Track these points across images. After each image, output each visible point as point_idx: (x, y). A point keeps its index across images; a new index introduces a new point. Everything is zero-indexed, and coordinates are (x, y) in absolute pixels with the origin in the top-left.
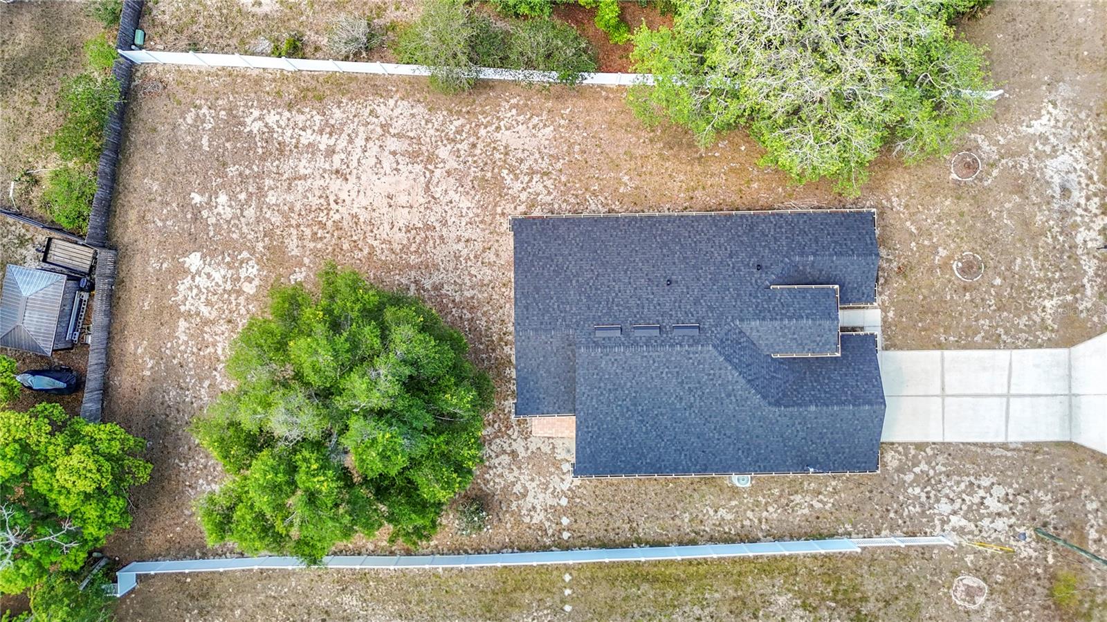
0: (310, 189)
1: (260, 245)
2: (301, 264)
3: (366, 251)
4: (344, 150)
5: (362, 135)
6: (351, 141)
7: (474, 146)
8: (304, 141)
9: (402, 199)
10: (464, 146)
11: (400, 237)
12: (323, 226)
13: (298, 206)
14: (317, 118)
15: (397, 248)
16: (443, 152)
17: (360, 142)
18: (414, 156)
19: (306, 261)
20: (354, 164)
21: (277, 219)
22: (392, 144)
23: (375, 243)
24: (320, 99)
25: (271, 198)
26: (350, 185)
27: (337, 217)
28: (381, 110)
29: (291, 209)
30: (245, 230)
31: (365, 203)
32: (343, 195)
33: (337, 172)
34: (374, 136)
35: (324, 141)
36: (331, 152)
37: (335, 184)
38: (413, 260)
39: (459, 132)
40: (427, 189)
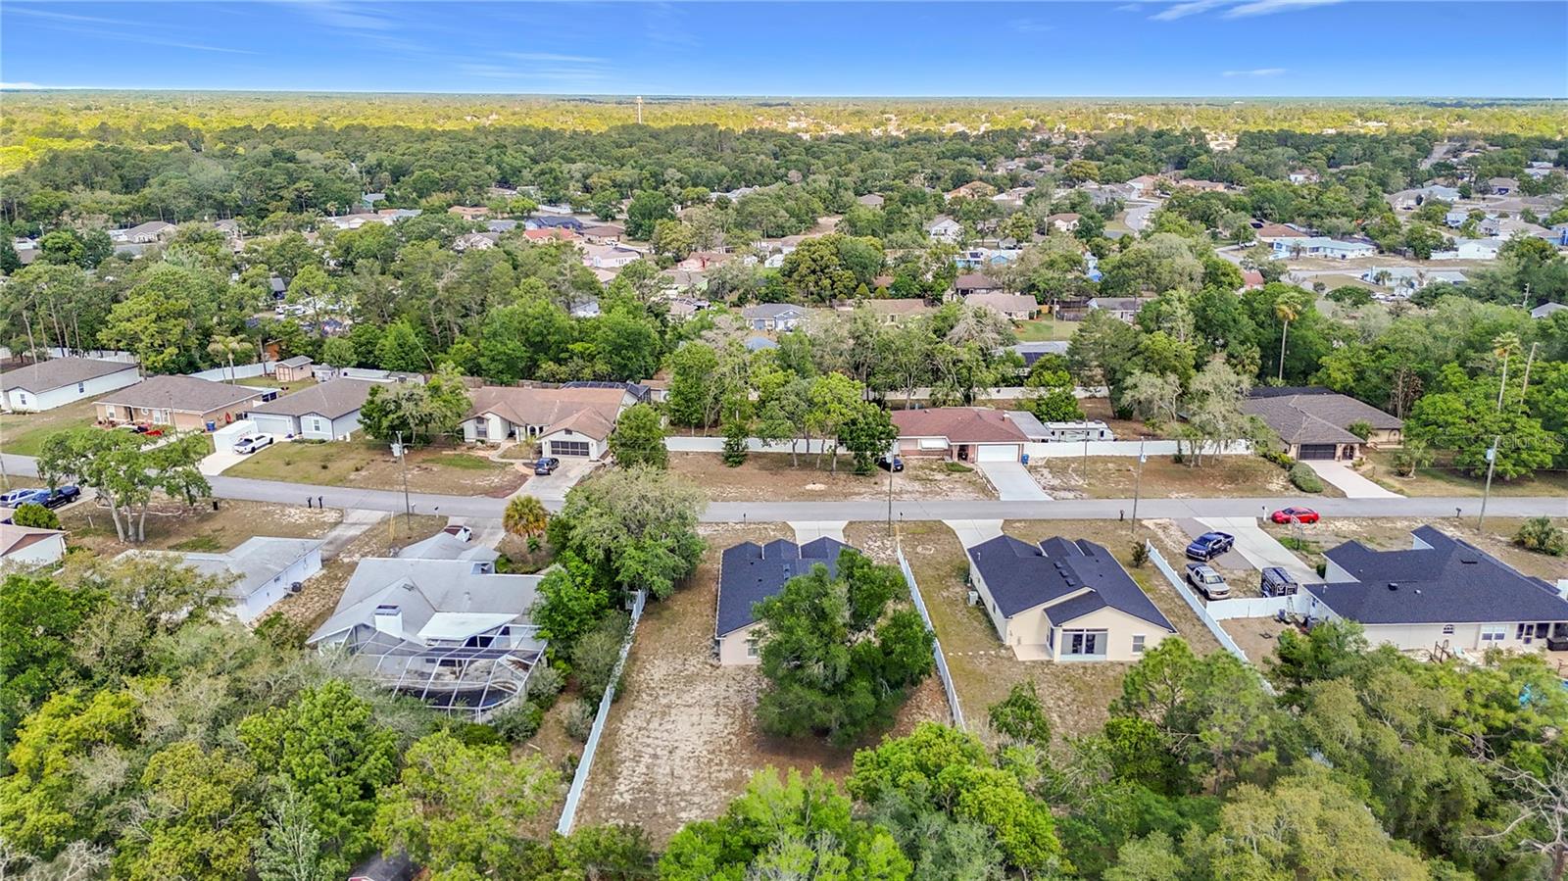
0: (682, 767)
1: (723, 793)
2: (741, 772)
3: (732, 737)
4: (654, 749)
5: (646, 740)
6: (649, 746)
7: (662, 688)
8: (645, 770)
9: (695, 719)
10: (661, 693)
11: (722, 719)
12: (710, 760)
13: (695, 773)
14: (627, 764)
15: (730, 721)
16: (664, 701)
17: (650, 741)
18: (664, 714)
19: (737, 769)
20: (666, 743)
21: (704, 785)
22: (655, 724)
23: (726, 731)
24: (612, 763)
25: (687, 788)
26: (682, 746)
27: (705, 753)
28: (628, 732)
29: (697, 777)
30: (711, 801)
31: (696, 737)
32: (689, 749)
33: (671, 752)
34: (647, 733)
35: (646, 759)
36: (655, 756)
37: (679, 753)
38: (740, 712)
39: (651, 695)
40: (690, 706)
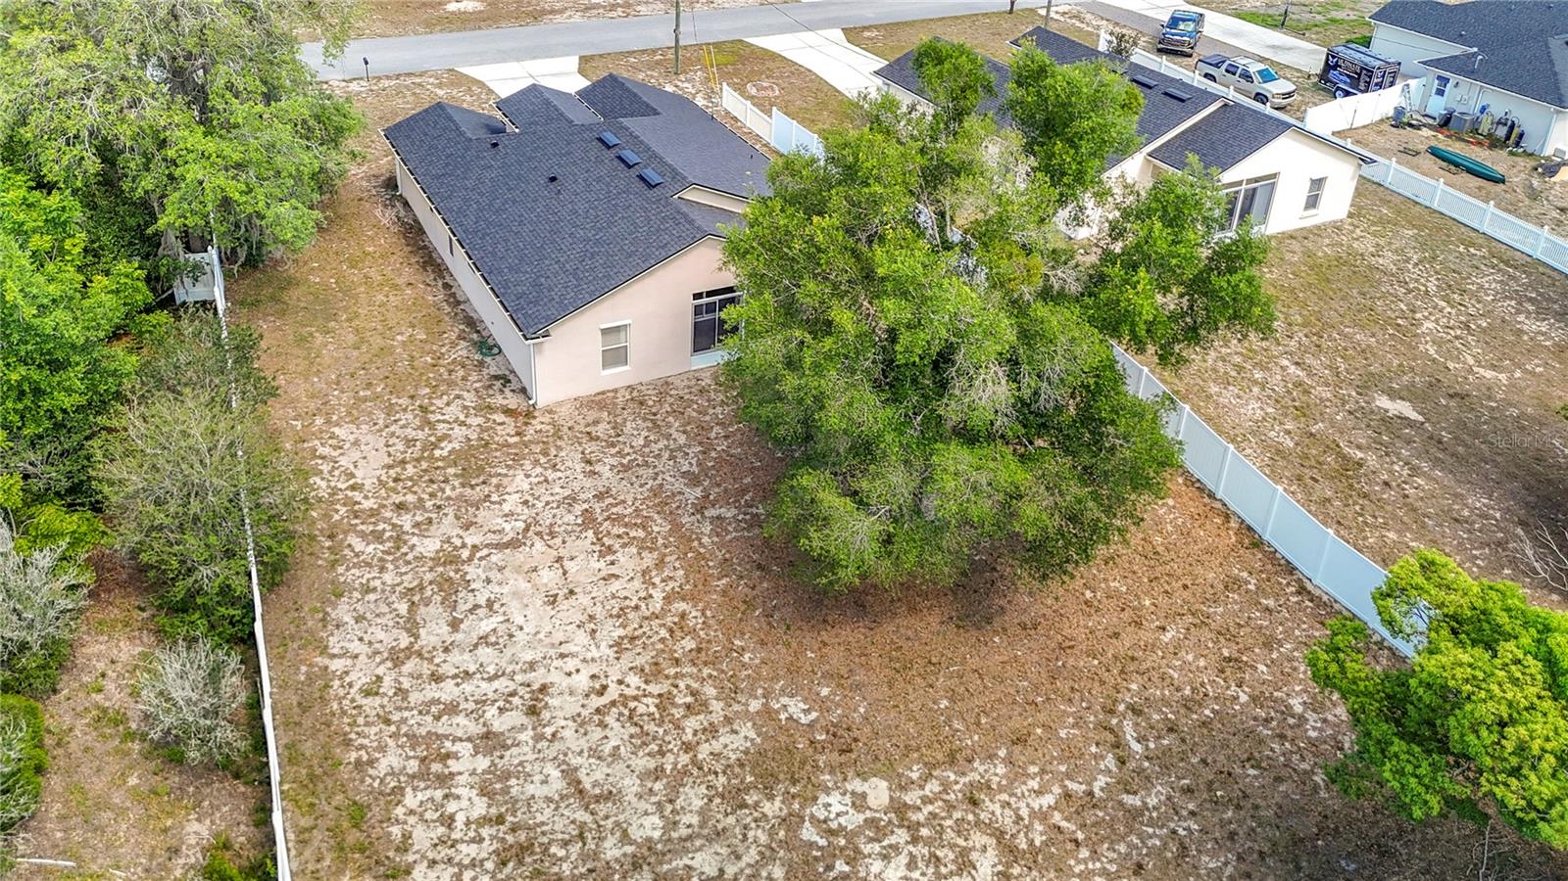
0: (595, 753)
1: (768, 808)
2: (768, 713)
3: (682, 606)
4: (476, 714)
5: (432, 692)
6: (452, 709)
7: (400, 507)
8: (480, 808)
9: (549, 577)
10: (406, 521)
11: (627, 560)
12: (665, 701)
13: (642, 763)
14: (411, 800)
15: (649, 559)
16: (429, 546)
17: (448, 691)
18: (450, 590)
19: (755, 705)
20: (502, 684)
21: (693, 797)
22: (434, 630)
23: (658, 595)
24: (358, 814)
25: (650, 827)
26: (554, 677)
27: (634, 680)
28: (360, 678)
29: (657, 773)
30: (751, 856)
31: (582, 637)
32: (582, 681)
33: (532, 711)
34: (426, 669)
35: (468, 763)
36: (490, 741)
37: (561, 707)
38: (661, 526)
39: (378, 537)
40: (514, 544)
